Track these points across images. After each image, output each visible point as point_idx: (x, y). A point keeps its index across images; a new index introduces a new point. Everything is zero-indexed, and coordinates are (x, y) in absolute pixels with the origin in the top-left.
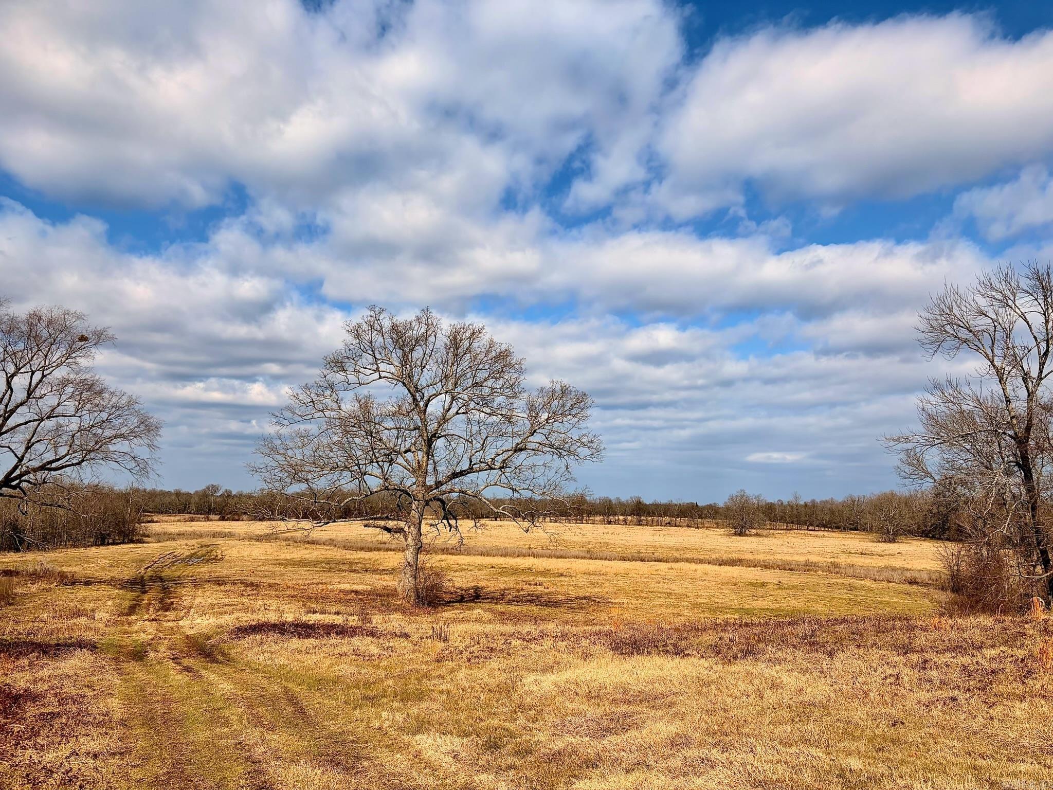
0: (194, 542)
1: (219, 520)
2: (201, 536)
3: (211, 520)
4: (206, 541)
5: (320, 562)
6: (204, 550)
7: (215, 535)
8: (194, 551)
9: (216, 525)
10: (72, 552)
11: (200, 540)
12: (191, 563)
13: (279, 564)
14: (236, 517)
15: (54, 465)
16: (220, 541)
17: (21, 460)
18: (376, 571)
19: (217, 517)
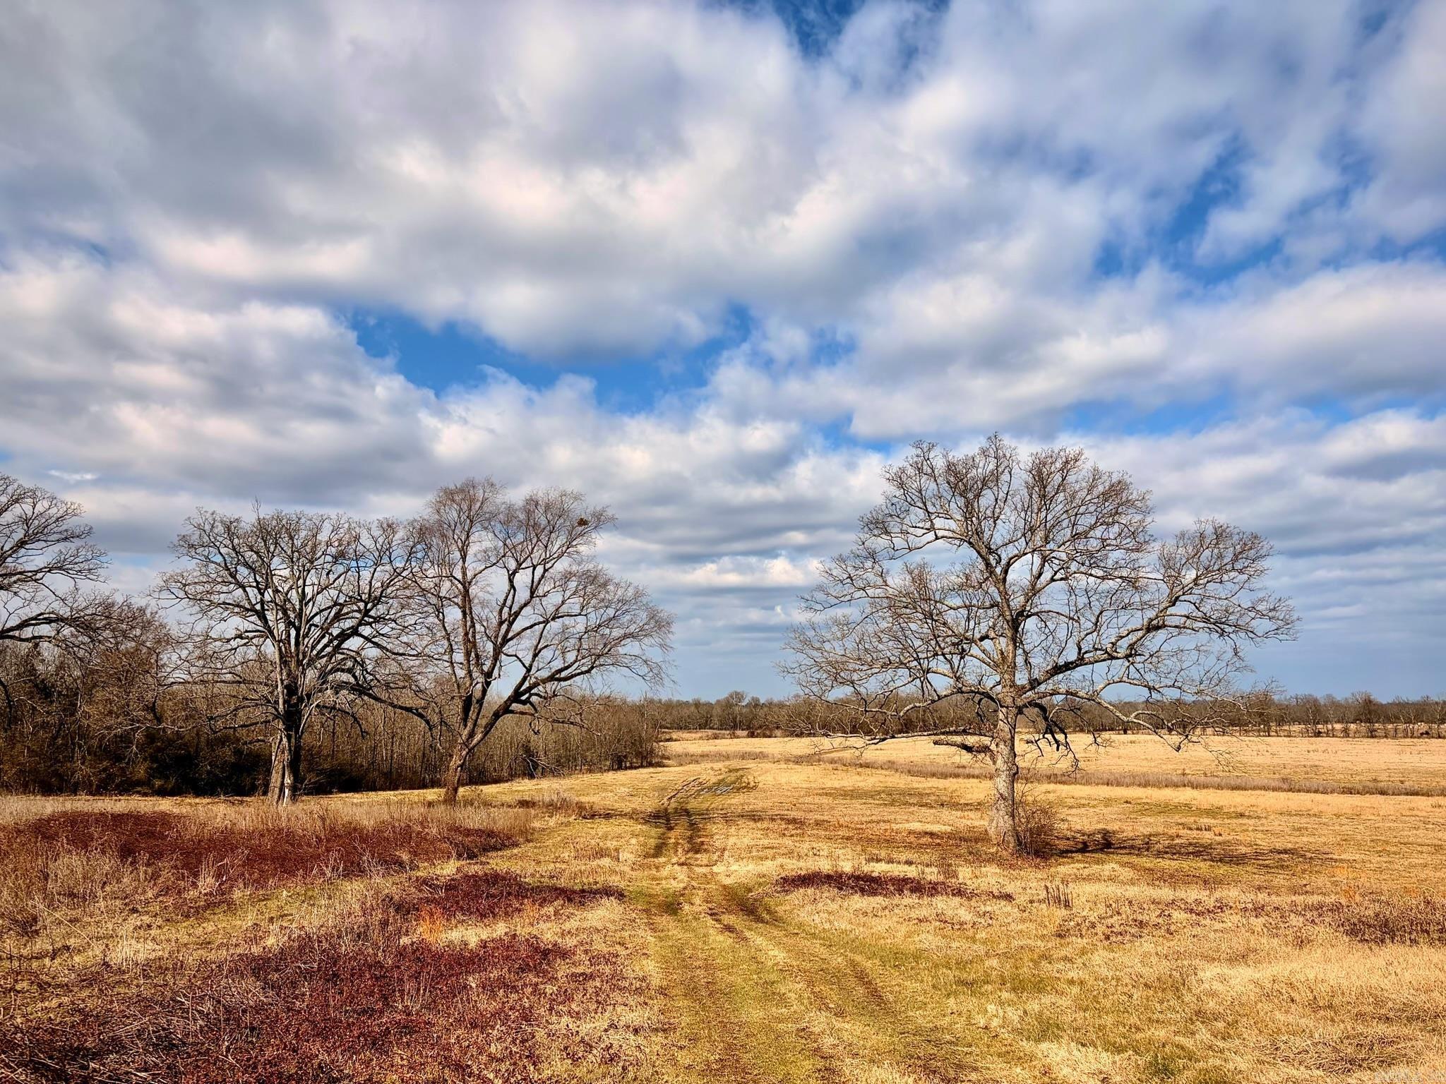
0: (720, 765)
1: (748, 736)
2: (728, 757)
3: (738, 737)
4: (735, 764)
5: (879, 793)
6: (732, 777)
7: (743, 756)
8: (721, 777)
9: (743, 743)
10: (588, 778)
11: (727, 763)
12: (719, 792)
13: (826, 794)
14: (768, 733)
15: (563, 674)
16: (751, 764)
17: (529, 670)
18: (955, 806)
19: (745, 733)
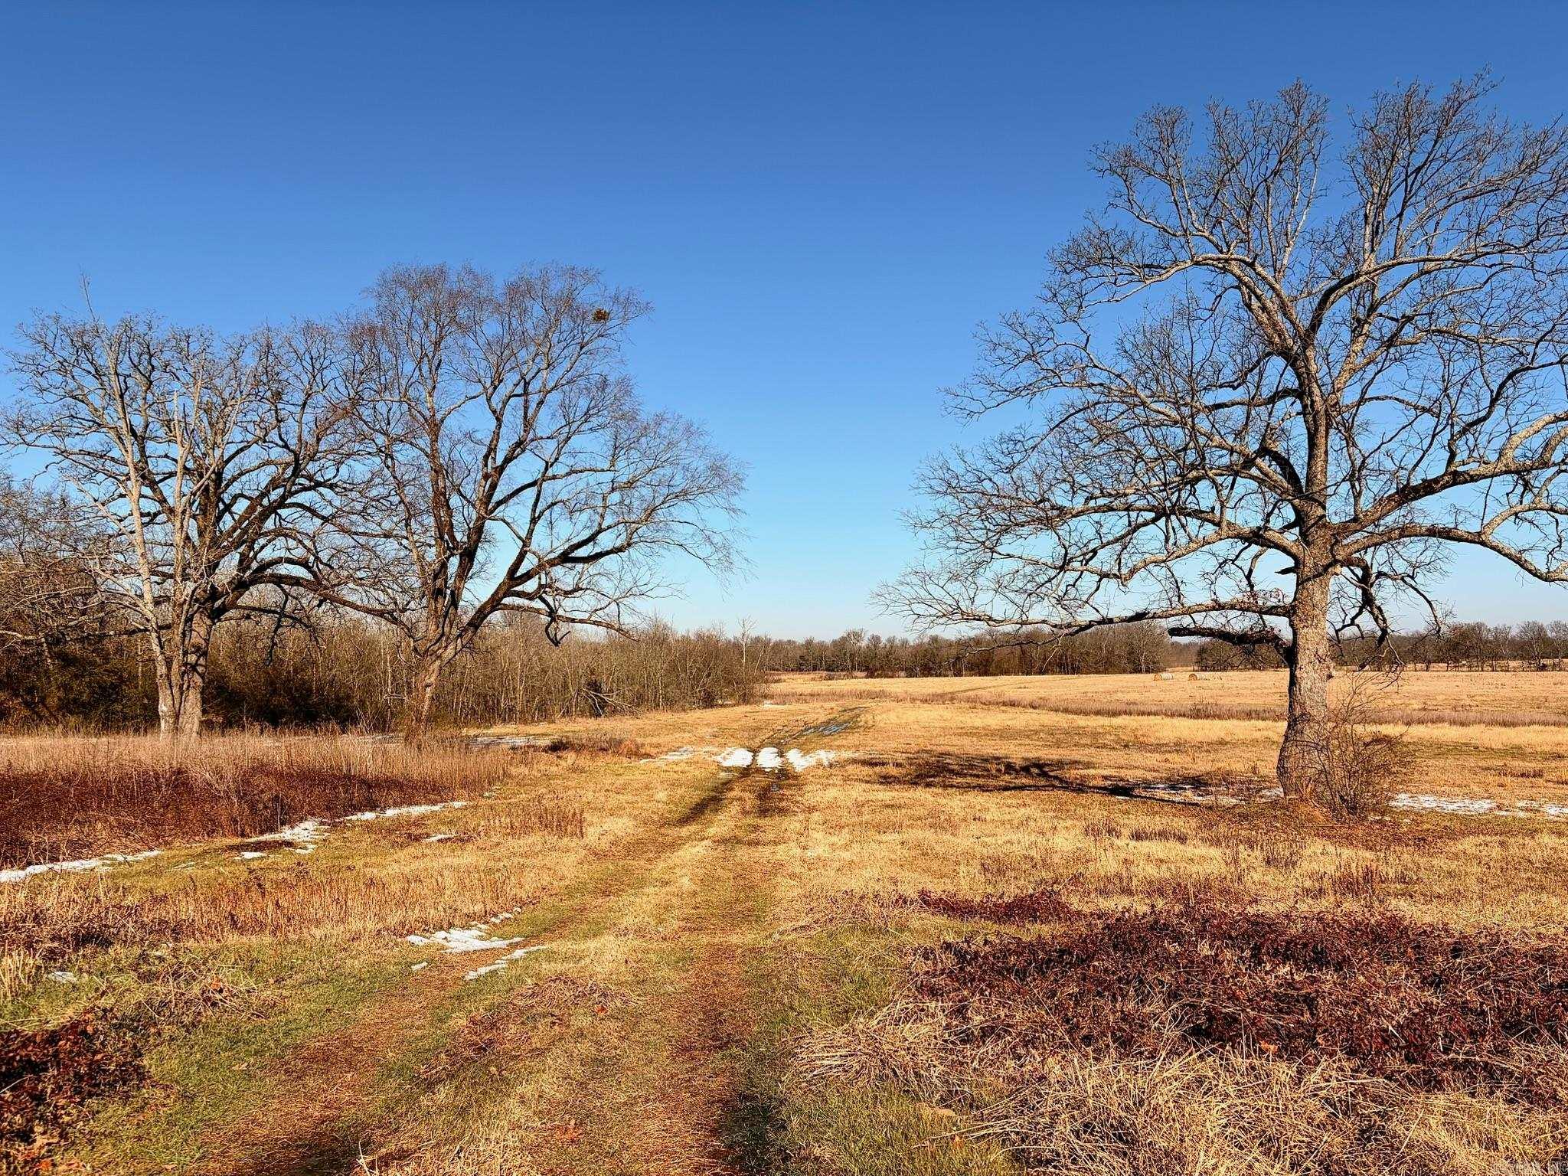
0: (833, 704)
1: (867, 677)
2: (842, 696)
3: (856, 677)
4: (851, 703)
6: (847, 716)
7: (860, 695)
8: (832, 716)
9: (860, 683)
10: (666, 717)
11: (841, 702)
12: (827, 732)
14: (890, 673)
15: (581, 552)
16: (869, 703)
17: (526, 542)
19: (864, 674)
